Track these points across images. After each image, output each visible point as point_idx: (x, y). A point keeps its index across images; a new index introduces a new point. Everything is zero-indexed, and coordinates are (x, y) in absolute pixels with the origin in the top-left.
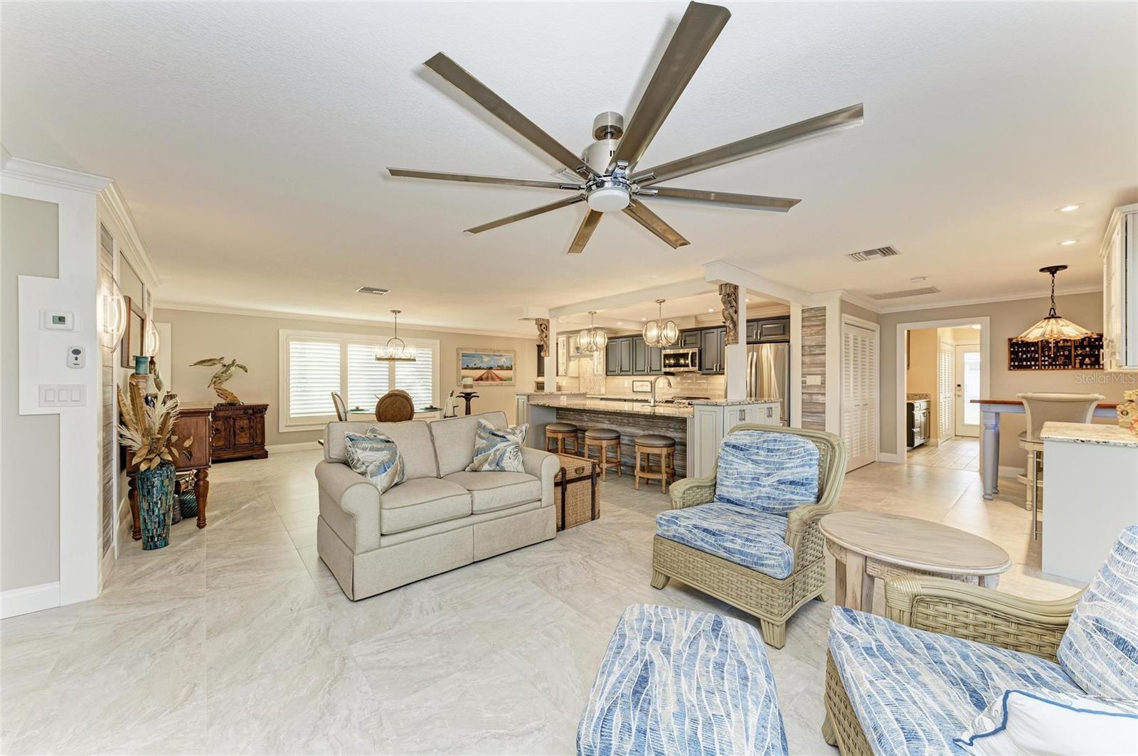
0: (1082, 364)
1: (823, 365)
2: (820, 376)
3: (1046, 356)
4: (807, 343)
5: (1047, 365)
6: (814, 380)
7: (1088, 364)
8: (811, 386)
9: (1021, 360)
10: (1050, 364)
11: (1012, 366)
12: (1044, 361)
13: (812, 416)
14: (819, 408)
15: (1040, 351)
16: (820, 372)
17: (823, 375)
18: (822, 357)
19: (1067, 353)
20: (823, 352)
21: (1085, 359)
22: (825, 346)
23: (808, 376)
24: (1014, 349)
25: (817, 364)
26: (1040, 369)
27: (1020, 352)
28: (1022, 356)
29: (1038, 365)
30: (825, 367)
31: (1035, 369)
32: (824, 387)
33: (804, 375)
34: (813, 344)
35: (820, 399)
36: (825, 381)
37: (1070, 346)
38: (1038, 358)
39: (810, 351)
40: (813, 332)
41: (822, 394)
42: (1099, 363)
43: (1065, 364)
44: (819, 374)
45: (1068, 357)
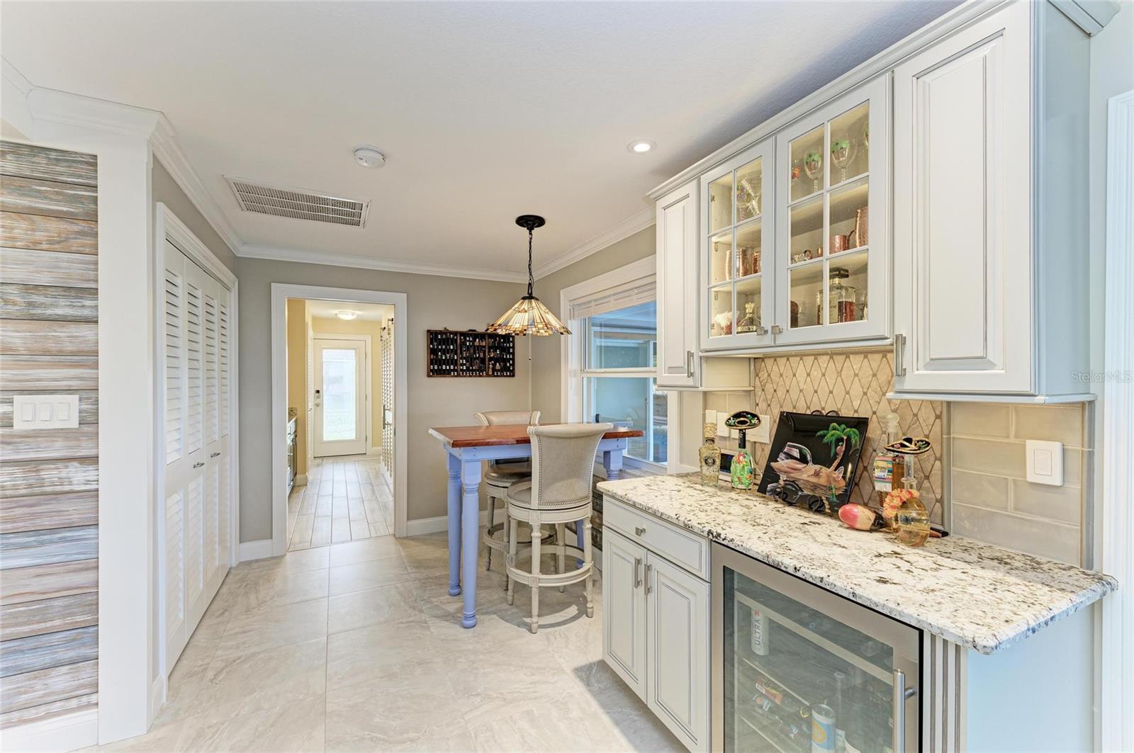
0: (494, 370)
1: (89, 357)
2: (76, 397)
3: (465, 358)
5: (465, 370)
6: (46, 413)
7: (499, 370)
8: (37, 434)
9: (440, 362)
10: (468, 369)
11: (431, 371)
12: (462, 365)
13: (42, 543)
14: (74, 511)
15: (459, 351)
16: (75, 384)
17: (90, 392)
18: (84, 331)
19: (482, 355)
20: (86, 312)
21: (496, 364)
22: (94, 292)
23: (17, 399)
24: (433, 346)
25: (61, 353)
26: (458, 376)
27: (440, 350)
28: (442, 357)
29: (456, 371)
30: (95, 366)
31: (454, 376)
32: (94, 436)
34: (44, 279)
35: (78, 477)
36: (96, 412)
37: (484, 347)
38: (456, 360)
39: (31, 304)
40: (39, 235)
41: (83, 460)
42: (507, 369)
43: (480, 370)
44: (69, 391)
45: (483, 361)
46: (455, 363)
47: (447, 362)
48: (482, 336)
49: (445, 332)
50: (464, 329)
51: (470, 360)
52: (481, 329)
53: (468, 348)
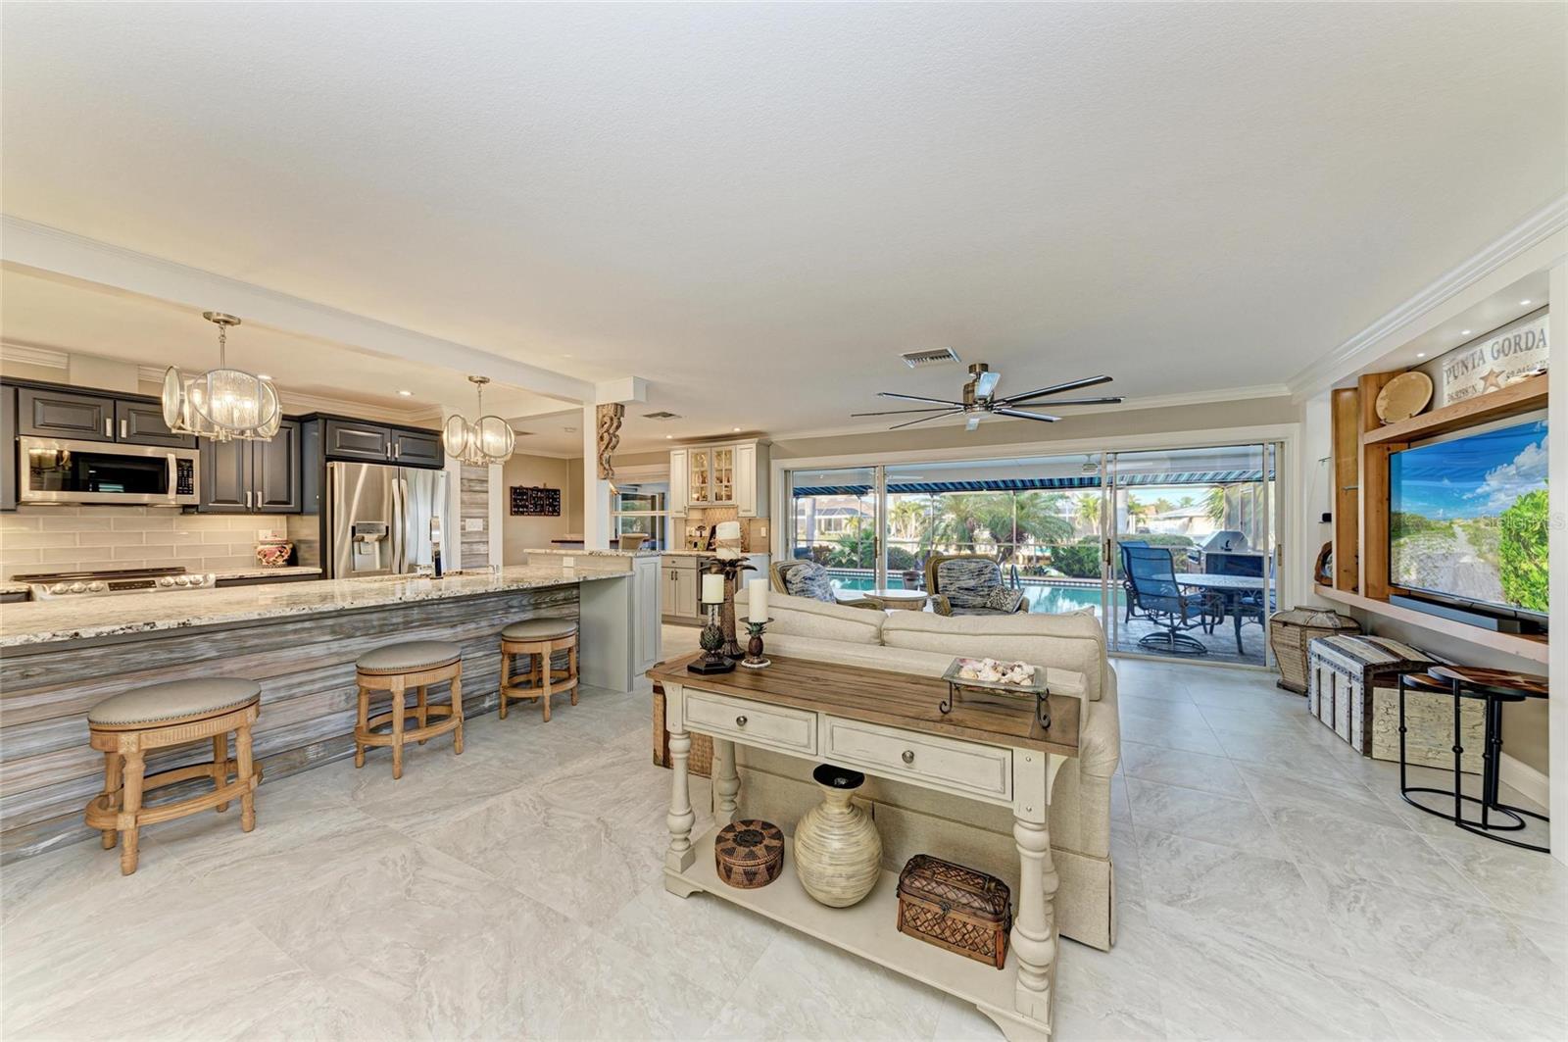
0: (548, 511)
1: (485, 505)
2: (482, 520)
3: (532, 504)
4: (466, 475)
5: (532, 511)
6: (475, 525)
7: (551, 512)
8: (472, 533)
9: (518, 507)
10: (534, 511)
11: (512, 512)
12: (531, 508)
14: (481, 561)
15: (529, 500)
16: (484, 515)
17: (485, 518)
18: (484, 495)
19: (542, 502)
20: (484, 489)
21: (549, 508)
22: (487, 481)
23: (467, 520)
24: (514, 496)
25: (478, 503)
26: (528, 515)
27: (518, 499)
28: (519, 503)
29: (527, 512)
30: (487, 508)
31: (526, 515)
32: (487, 534)
33: (463, 518)
34: (473, 477)
35: (482, 549)
36: (488, 526)
37: (543, 497)
38: (527, 505)
39: (470, 486)
41: (483, 542)
42: (555, 511)
43: (541, 511)
44: (480, 517)
45: (542, 506)
46: (527, 507)
47: (522, 506)
48: (541, 491)
49: (521, 488)
50: (531, 486)
51: (536, 505)
52: (541, 487)
53: (534, 498)
